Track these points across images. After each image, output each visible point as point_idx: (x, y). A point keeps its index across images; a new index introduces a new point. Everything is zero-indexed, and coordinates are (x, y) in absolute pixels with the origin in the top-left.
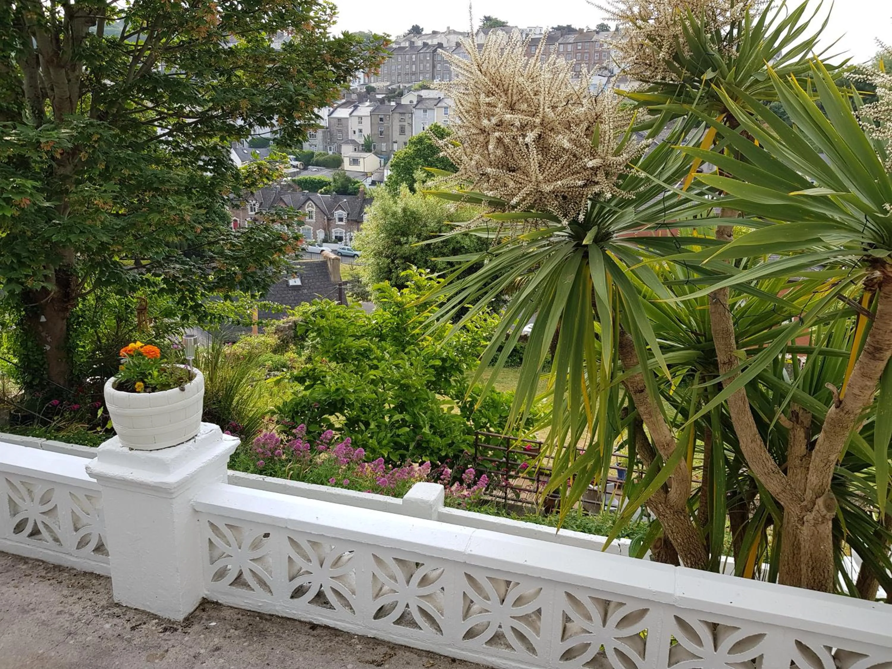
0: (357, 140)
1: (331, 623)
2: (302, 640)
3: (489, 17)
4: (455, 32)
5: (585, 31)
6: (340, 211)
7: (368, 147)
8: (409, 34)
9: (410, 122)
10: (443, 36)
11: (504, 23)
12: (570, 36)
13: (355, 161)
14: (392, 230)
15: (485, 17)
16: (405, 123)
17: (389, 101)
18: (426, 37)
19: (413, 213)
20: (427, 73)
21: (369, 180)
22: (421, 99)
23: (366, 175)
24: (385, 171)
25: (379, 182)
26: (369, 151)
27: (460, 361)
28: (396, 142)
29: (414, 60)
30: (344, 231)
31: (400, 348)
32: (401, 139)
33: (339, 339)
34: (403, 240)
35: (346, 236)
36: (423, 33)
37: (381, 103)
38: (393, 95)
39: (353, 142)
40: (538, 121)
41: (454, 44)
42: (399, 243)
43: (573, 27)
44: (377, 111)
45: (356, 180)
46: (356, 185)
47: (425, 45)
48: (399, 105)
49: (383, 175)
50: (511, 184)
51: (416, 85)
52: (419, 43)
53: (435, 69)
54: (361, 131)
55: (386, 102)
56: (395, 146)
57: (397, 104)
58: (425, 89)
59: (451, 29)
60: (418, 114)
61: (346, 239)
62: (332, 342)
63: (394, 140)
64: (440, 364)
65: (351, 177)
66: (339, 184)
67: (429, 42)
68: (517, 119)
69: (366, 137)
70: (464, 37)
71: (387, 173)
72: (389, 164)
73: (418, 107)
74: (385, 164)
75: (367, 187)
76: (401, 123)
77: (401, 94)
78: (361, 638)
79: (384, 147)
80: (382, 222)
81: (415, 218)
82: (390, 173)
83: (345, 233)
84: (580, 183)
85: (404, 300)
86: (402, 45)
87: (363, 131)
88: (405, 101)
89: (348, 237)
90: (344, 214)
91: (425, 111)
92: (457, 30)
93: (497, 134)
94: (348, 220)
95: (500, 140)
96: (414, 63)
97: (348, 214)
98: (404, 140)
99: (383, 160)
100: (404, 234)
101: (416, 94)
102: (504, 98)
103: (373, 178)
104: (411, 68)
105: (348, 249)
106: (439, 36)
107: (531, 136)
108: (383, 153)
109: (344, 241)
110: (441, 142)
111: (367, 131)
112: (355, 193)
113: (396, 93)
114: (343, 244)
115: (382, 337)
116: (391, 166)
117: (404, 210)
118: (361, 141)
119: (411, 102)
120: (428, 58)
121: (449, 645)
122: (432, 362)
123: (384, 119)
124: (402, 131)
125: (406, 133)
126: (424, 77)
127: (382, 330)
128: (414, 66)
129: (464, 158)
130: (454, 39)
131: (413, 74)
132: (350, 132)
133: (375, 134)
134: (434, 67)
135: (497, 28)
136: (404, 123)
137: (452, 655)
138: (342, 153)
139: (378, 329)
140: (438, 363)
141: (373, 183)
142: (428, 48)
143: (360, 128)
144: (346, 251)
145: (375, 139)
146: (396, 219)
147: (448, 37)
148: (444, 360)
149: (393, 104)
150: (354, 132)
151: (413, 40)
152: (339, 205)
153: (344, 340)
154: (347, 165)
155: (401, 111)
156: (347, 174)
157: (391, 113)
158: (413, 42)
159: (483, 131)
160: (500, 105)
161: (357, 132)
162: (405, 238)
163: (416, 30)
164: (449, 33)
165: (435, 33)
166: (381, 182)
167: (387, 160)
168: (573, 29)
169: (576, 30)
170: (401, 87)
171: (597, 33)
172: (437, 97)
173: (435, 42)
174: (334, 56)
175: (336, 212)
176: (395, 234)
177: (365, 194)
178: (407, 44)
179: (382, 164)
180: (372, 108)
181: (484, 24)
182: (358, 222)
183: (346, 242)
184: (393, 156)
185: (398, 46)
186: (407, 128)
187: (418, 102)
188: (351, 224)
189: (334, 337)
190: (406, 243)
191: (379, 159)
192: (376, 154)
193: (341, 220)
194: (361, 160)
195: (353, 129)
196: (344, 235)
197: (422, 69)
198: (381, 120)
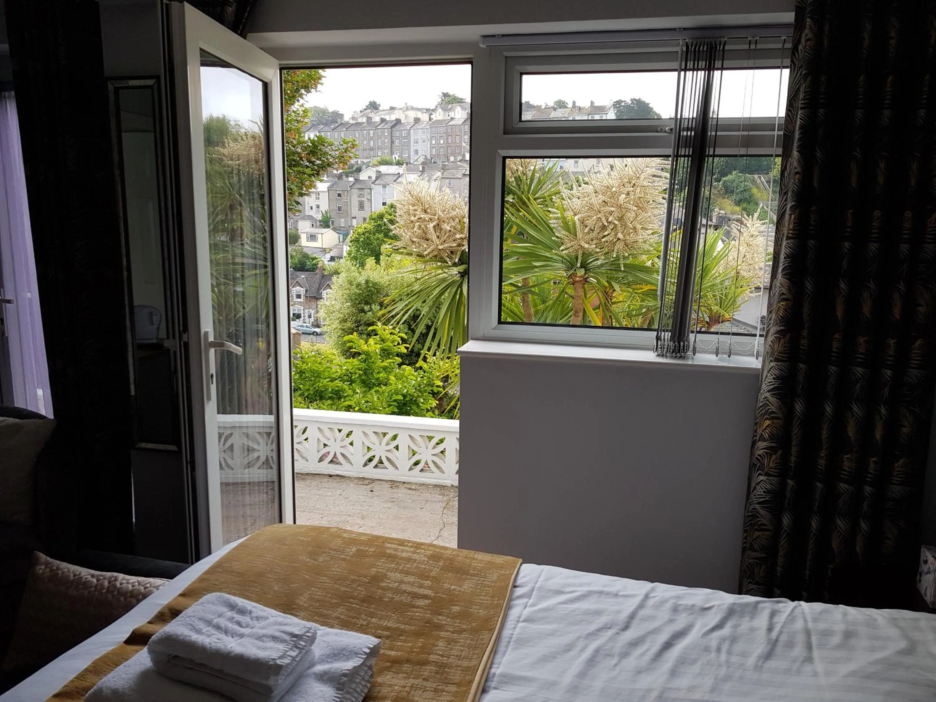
0: (315, 216)
1: (340, 473)
2: (326, 480)
3: (447, 93)
4: (413, 108)
5: (543, 107)
6: (298, 287)
7: (325, 223)
8: (365, 109)
9: (369, 197)
10: (401, 112)
11: (462, 99)
12: (528, 113)
13: (313, 237)
14: (356, 299)
15: (443, 93)
16: (364, 199)
17: (347, 176)
18: (383, 113)
19: (375, 284)
20: (386, 149)
21: (328, 256)
22: (379, 175)
23: (324, 251)
24: (345, 246)
25: (337, 257)
26: (328, 227)
27: (418, 396)
28: (355, 218)
29: (372, 135)
30: (302, 308)
31: (367, 389)
32: (361, 215)
33: (318, 380)
34: (367, 308)
35: (304, 314)
36: (381, 108)
37: (338, 179)
38: (351, 170)
39: (310, 218)
40: (436, 217)
41: (412, 120)
42: (363, 311)
43: (531, 103)
44: (335, 186)
45: (314, 256)
46: (314, 262)
47: (383, 120)
48: (357, 180)
49: (342, 251)
50: (425, 246)
51: (375, 161)
52: (377, 119)
53: (393, 145)
54: (318, 207)
55: (344, 177)
56: (354, 222)
57: (355, 179)
58: (384, 164)
59: (408, 105)
60: (377, 189)
61: (304, 317)
62: (311, 383)
63: (353, 216)
64: (402, 398)
65: (309, 253)
66: (296, 261)
67: (387, 118)
68: (427, 217)
69: (324, 212)
70: (423, 113)
71: (346, 249)
72: (349, 239)
73: (376, 183)
74: (344, 240)
75: (326, 263)
76: (360, 199)
77: (359, 170)
78: (356, 478)
79: (342, 222)
80: (347, 292)
81: (377, 289)
82: (349, 248)
83: (303, 310)
84: (455, 245)
85: (370, 349)
86: (360, 120)
87: (321, 207)
88: (363, 176)
89: (306, 315)
90: (302, 291)
91: (384, 186)
92: (414, 106)
93: (418, 224)
94: (306, 297)
95: (420, 226)
96: (371, 139)
97: (306, 291)
98: (364, 216)
99: (341, 236)
100: (367, 303)
101: (375, 169)
102: (421, 207)
103: (332, 254)
104: (369, 143)
105: (307, 327)
106: (396, 111)
107: (431, 225)
108: (342, 229)
109: (302, 318)
110: (392, 227)
111: (324, 207)
112: (313, 269)
113: (354, 168)
114: (302, 322)
115: (352, 382)
116: (351, 242)
117: (367, 282)
118: (319, 217)
119: (370, 177)
120: (386, 134)
121: (401, 476)
122: (395, 397)
123: (342, 195)
124: (361, 206)
125: (365, 209)
126: (383, 153)
127: (352, 376)
128: (372, 142)
129: (403, 234)
130: (412, 115)
131: (371, 149)
132: (307, 208)
133: (333, 210)
134: (392, 142)
135: (455, 104)
136: (362, 199)
137: (403, 481)
138: (299, 229)
139: (348, 376)
140: (400, 397)
141: (332, 259)
142: (386, 124)
143: (318, 203)
144: (305, 328)
145: (333, 214)
146: (360, 289)
147: (406, 113)
148: (404, 396)
149: (351, 179)
150: (312, 208)
151: (370, 116)
152: (297, 282)
153: (322, 381)
154: (304, 241)
155: (359, 187)
156: (305, 250)
157: (349, 189)
158: (371, 118)
159: (412, 222)
160: (419, 210)
161: (314, 207)
162: (369, 307)
163: (374, 106)
164: (407, 108)
165: (392, 108)
166: (340, 258)
167: (346, 235)
168: (531, 105)
169: (534, 106)
170: (359, 162)
171: (555, 109)
172: (397, 173)
173: (393, 117)
174: (309, 154)
175: (294, 289)
176: (359, 303)
177: (324, 270)
178: (364, 120)
179: (341, 240)
180: (329, 184)
181: (443, 100)
182: (317, 299)
183: (304, 319)
184: (352, 231)
185: (354, 122)
186: (366, 204)
187: (377, 178)
188: (310, 301)
189: (313, 379)
190: (369, 311)
191: (337, 235)
192: (334, 229)
193: (299, 296)
194: (319, 236)
195: (310, 205)
196: (302, 312)
197: (380, 145)
198: (339, 195)
